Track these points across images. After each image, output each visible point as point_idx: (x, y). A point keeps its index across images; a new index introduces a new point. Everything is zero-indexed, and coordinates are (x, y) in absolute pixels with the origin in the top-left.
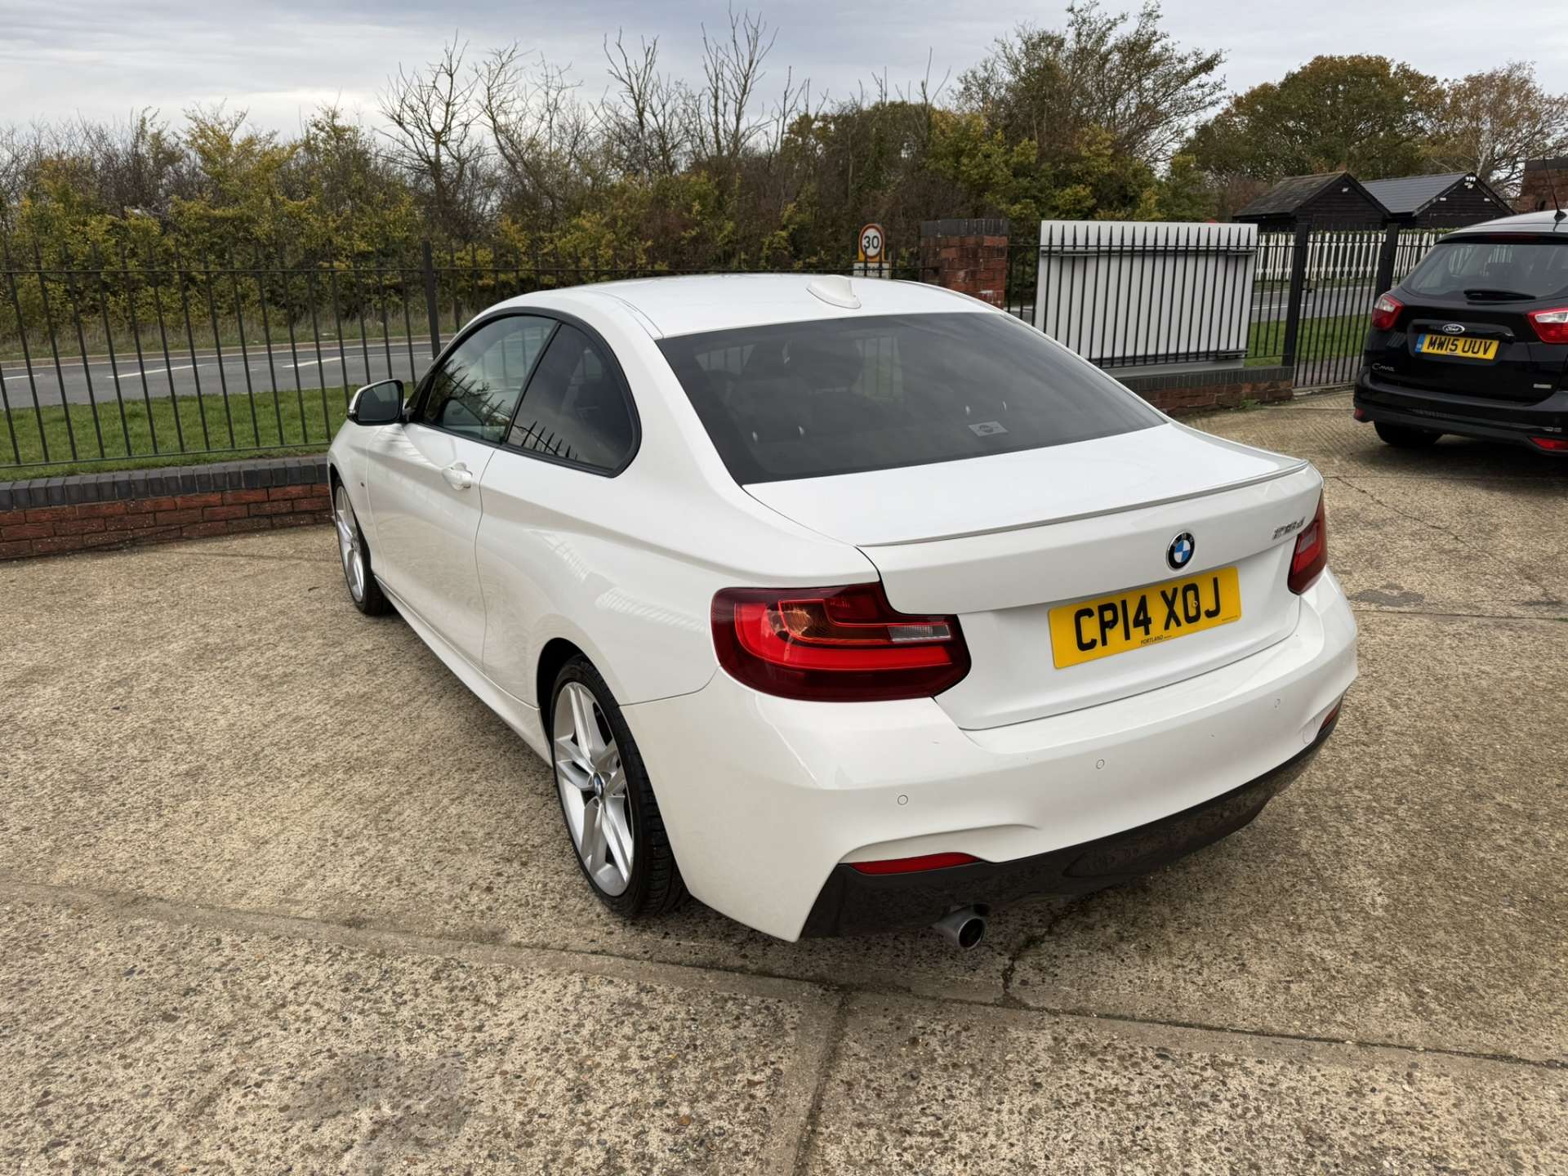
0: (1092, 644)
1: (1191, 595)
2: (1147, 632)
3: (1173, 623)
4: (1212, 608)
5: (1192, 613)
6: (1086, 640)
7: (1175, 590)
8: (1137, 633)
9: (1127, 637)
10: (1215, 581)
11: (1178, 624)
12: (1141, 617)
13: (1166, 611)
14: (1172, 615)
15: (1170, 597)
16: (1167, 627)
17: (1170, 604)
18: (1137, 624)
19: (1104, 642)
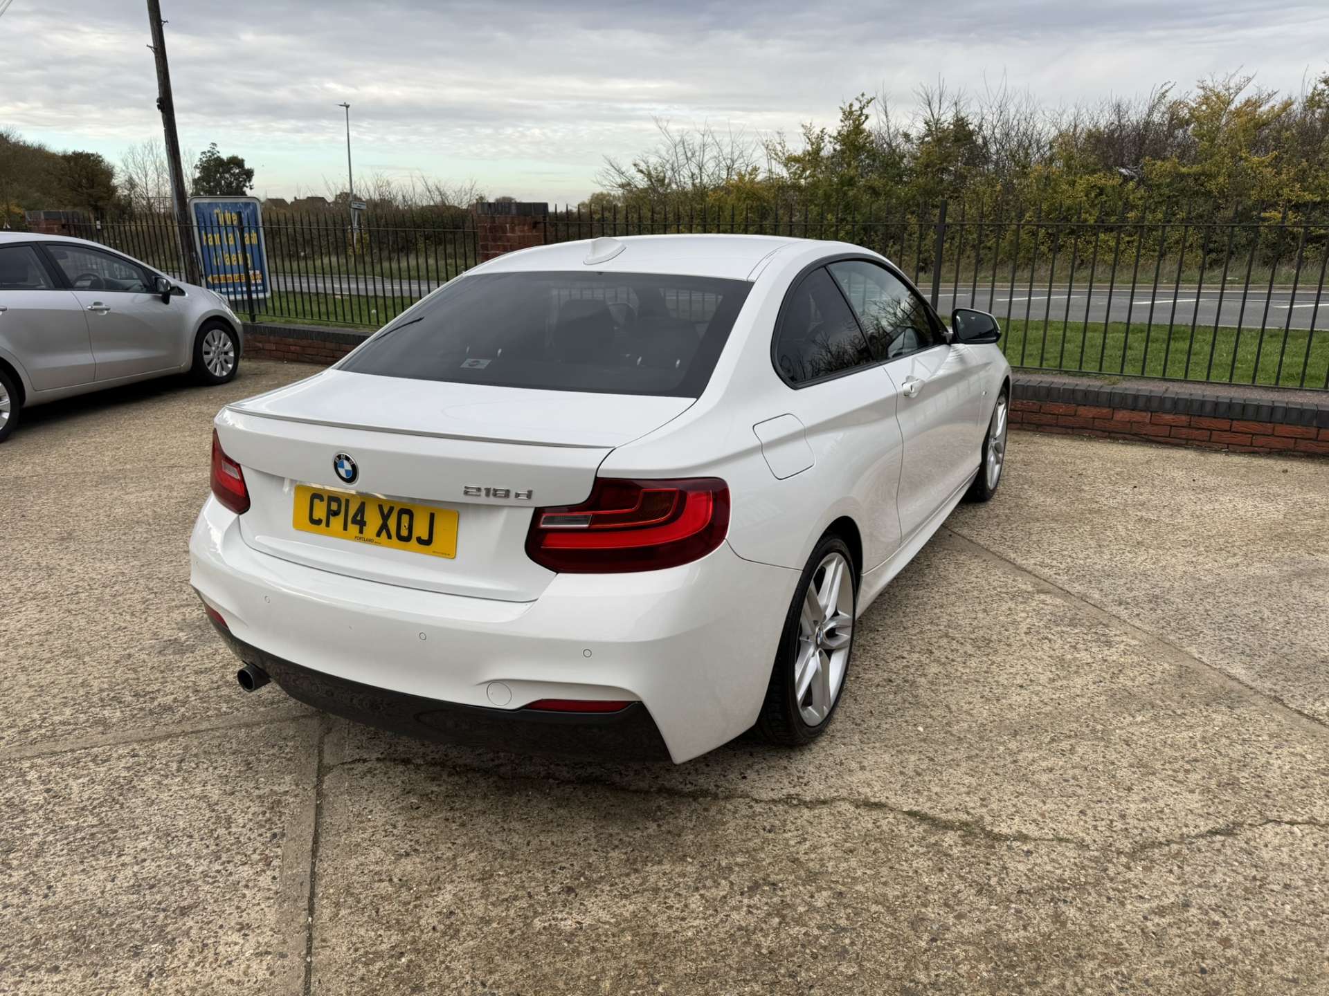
0: (318, 522)
1: (405, 518)
2: (361, 532)
3: (384, 534)
4: (425, 537)
5: (404, 533)
6: (316, 517)
7: (391, 509)
8: (354, 529)
9: (345, 528)
10: (432, 516)
11: (389, 537)
12: (359, 518)
13: (380, 522)
14: (384, 527)
15: (386, 512)
16: (379, 534)
17: (385, 518)
18: (354, 521)
19: (328, 525)
